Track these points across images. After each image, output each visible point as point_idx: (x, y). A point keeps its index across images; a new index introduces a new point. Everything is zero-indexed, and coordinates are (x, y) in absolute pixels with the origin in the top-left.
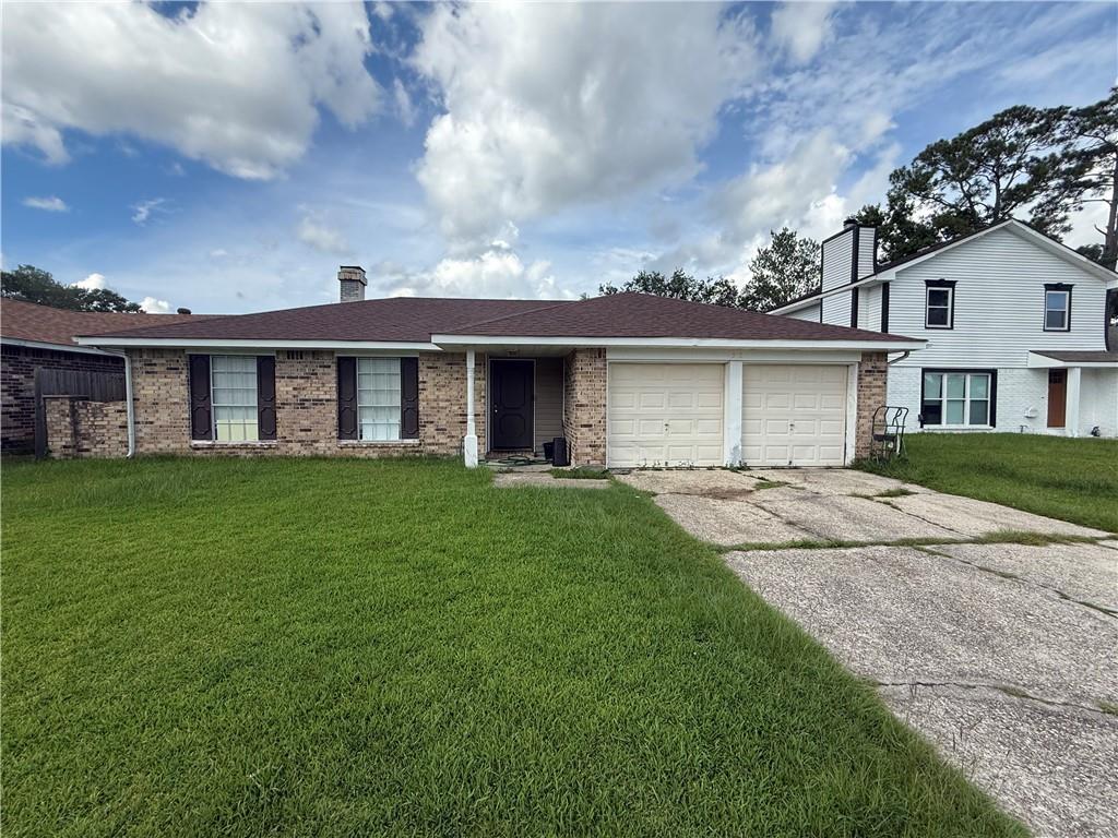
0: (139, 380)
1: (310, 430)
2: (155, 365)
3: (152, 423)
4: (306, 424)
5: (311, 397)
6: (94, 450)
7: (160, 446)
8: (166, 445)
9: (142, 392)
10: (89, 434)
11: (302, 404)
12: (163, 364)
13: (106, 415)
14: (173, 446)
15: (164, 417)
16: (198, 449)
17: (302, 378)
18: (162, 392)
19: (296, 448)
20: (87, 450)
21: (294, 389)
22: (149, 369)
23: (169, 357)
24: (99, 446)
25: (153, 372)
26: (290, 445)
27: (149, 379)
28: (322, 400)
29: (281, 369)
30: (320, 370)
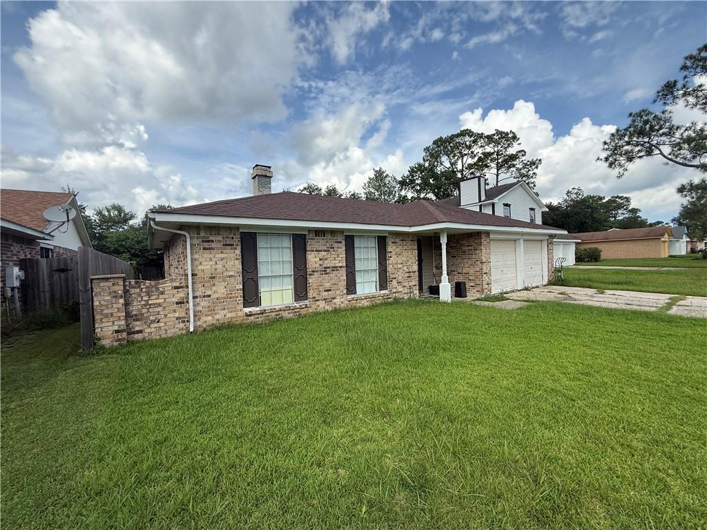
0: (196, 256)
1: (330, 290)
2: (213, 241)
3: (209, 296)
4: (327, 285)
5: (331, 265)
6: (148, 330)
7: (217, 317)
8: (222, 315)
9: (200, 267)
10: (142, 314)
11: (325, 271)
12: (219, 241)
13: (162, 293)
14: (229, 315)
15: (220, 290)
16: (250, 315)
17: (325, 251)
18: (219, 266)
19: (322, 305)
20: (140, 332)
21: (320, 259)
22: (206, 245)
23: (225, 234)
24: (152, 326)
25: (210, 249)
26: (318, 303)
27: (207, 255)
28: (337, 267)
29: (311, 244)
30: (336, 245)
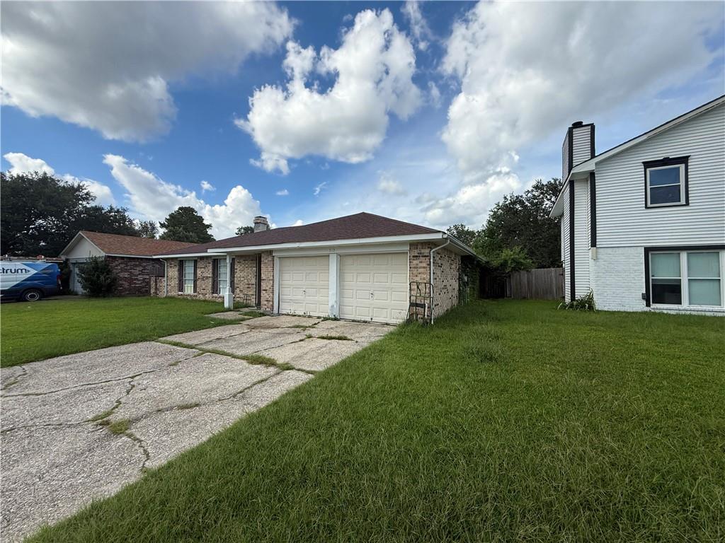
1: (205, 290)
3: (170, 285)
7: (172, 294)
9: (169, 274)
10: (159, 289)
11: (203, 278)
12: (173, 264)
15: (173, 283)
16: (180, 295)
17: (203, 268)
18: (173, 274)
19: (201, 297)
20: (158, 295)
21: (201, 272)
22: (170, 266)
23: (175, 261)
24: (161, 293)
27: (170, 269)
28: (208, 277)
29: (199, 265)
30: (208, 265)
